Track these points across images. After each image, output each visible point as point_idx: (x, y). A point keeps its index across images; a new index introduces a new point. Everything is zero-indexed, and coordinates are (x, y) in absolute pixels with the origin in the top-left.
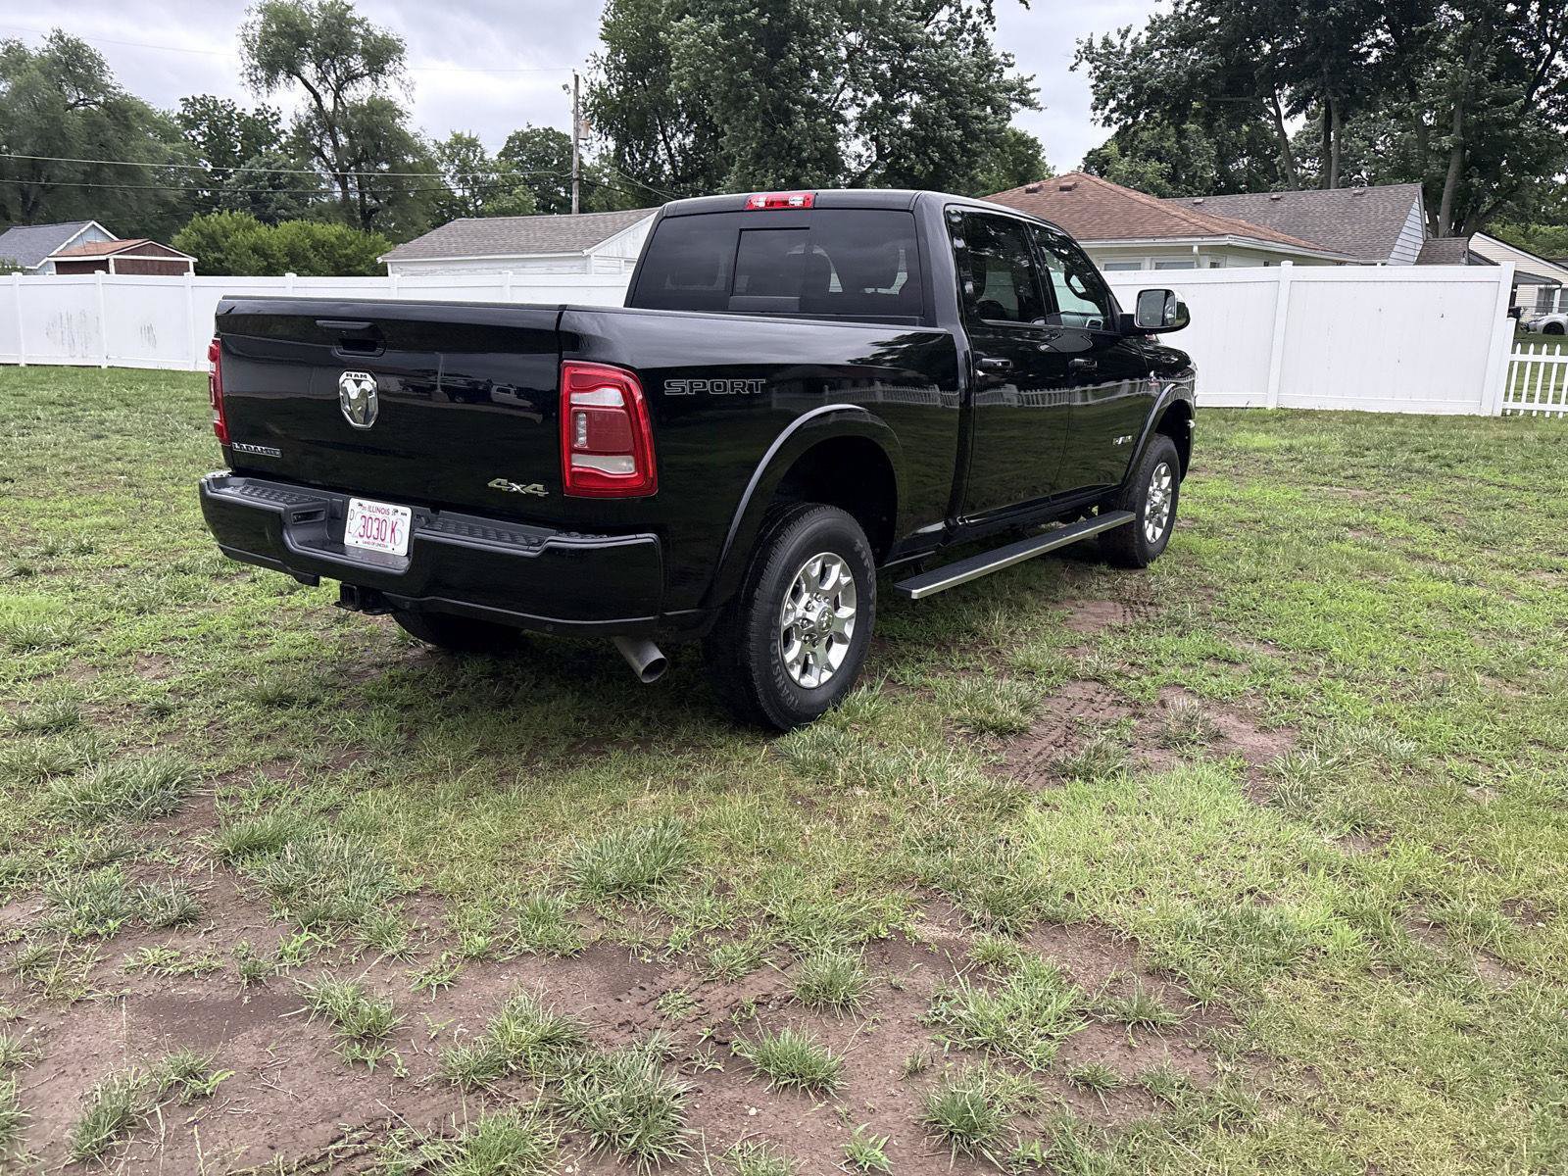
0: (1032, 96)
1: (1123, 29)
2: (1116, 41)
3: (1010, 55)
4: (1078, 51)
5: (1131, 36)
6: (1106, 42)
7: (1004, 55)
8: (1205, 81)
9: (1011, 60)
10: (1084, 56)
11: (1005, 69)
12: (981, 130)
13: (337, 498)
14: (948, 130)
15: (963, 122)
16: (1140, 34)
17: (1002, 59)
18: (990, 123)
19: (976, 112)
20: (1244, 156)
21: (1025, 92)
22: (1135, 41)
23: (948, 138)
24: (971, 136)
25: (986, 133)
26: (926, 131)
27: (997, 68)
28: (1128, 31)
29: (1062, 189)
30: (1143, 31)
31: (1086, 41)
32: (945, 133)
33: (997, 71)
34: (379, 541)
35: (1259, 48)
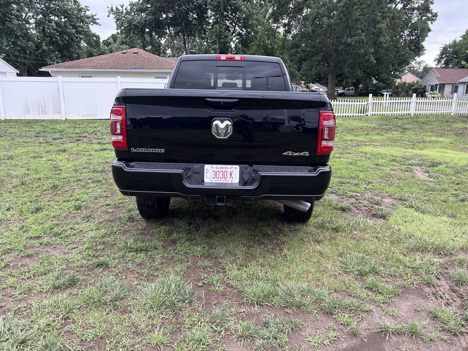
0: (97, 21)
1: (121, 5)
2: (120, 8)
3: (87, 7)
4: (109, 11)
5: (124, 7)
6: (117, 9)
7: (85, 6)
8: (149, 24)
9: (88, 9)
10: (111, 12)
11: (87, 11)
12: (82, 31)
13: (196, 166)
14: (70, 30)
15: (74, 27)
16: (127, 7)
17: (85, 8)
18: (84, 29)
19: (79, 25)
20: (150, 46)
21: (94, 19)
22: (126, 9)
23: (70, 32)
24: (78, 32)
25: (83, 32)
26: (62, 29)
27: (84, 10)
28: (123, 6)
29: (134, 53)
30: (128, 6)
31: (110, 8)
32: (69, 30)
33: (84, 12)
34: (224, 179)
35: (162, 16)
